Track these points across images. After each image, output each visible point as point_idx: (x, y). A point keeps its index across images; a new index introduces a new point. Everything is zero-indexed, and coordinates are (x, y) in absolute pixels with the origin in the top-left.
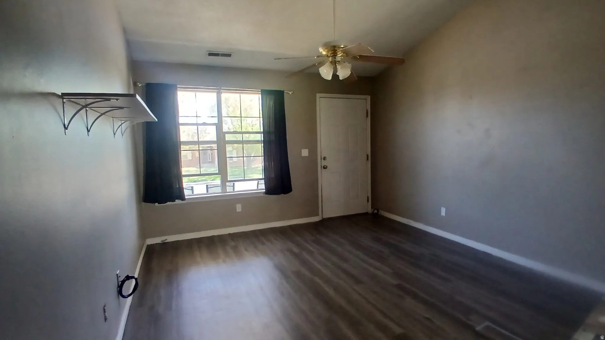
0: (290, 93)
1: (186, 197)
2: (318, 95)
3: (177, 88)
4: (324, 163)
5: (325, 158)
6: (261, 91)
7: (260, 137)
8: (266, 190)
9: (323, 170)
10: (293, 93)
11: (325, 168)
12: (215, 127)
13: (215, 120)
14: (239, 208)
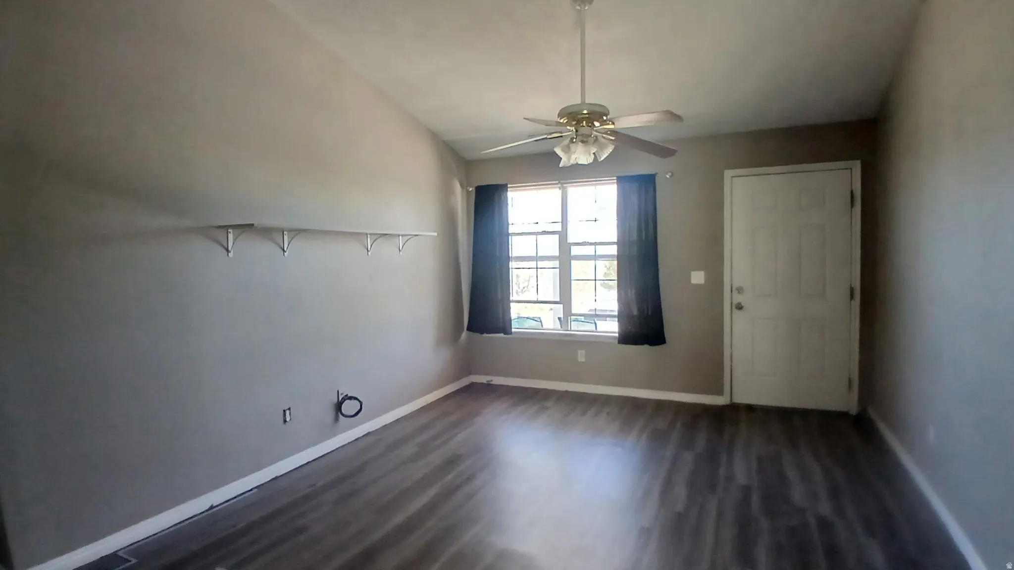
0: (668, 176)
1: (513, 330)
2: (728, 174)
3: (507, 188)
4: (737, 299)
5: (740, 290)
6: (617, 180)
7: (613, 250)
8: (619, 335)
9: (735, 311)
10: (672, 174)
11: (740, 307)
12: (557, 236)
13: (558, 227)
14: (581, 356)
